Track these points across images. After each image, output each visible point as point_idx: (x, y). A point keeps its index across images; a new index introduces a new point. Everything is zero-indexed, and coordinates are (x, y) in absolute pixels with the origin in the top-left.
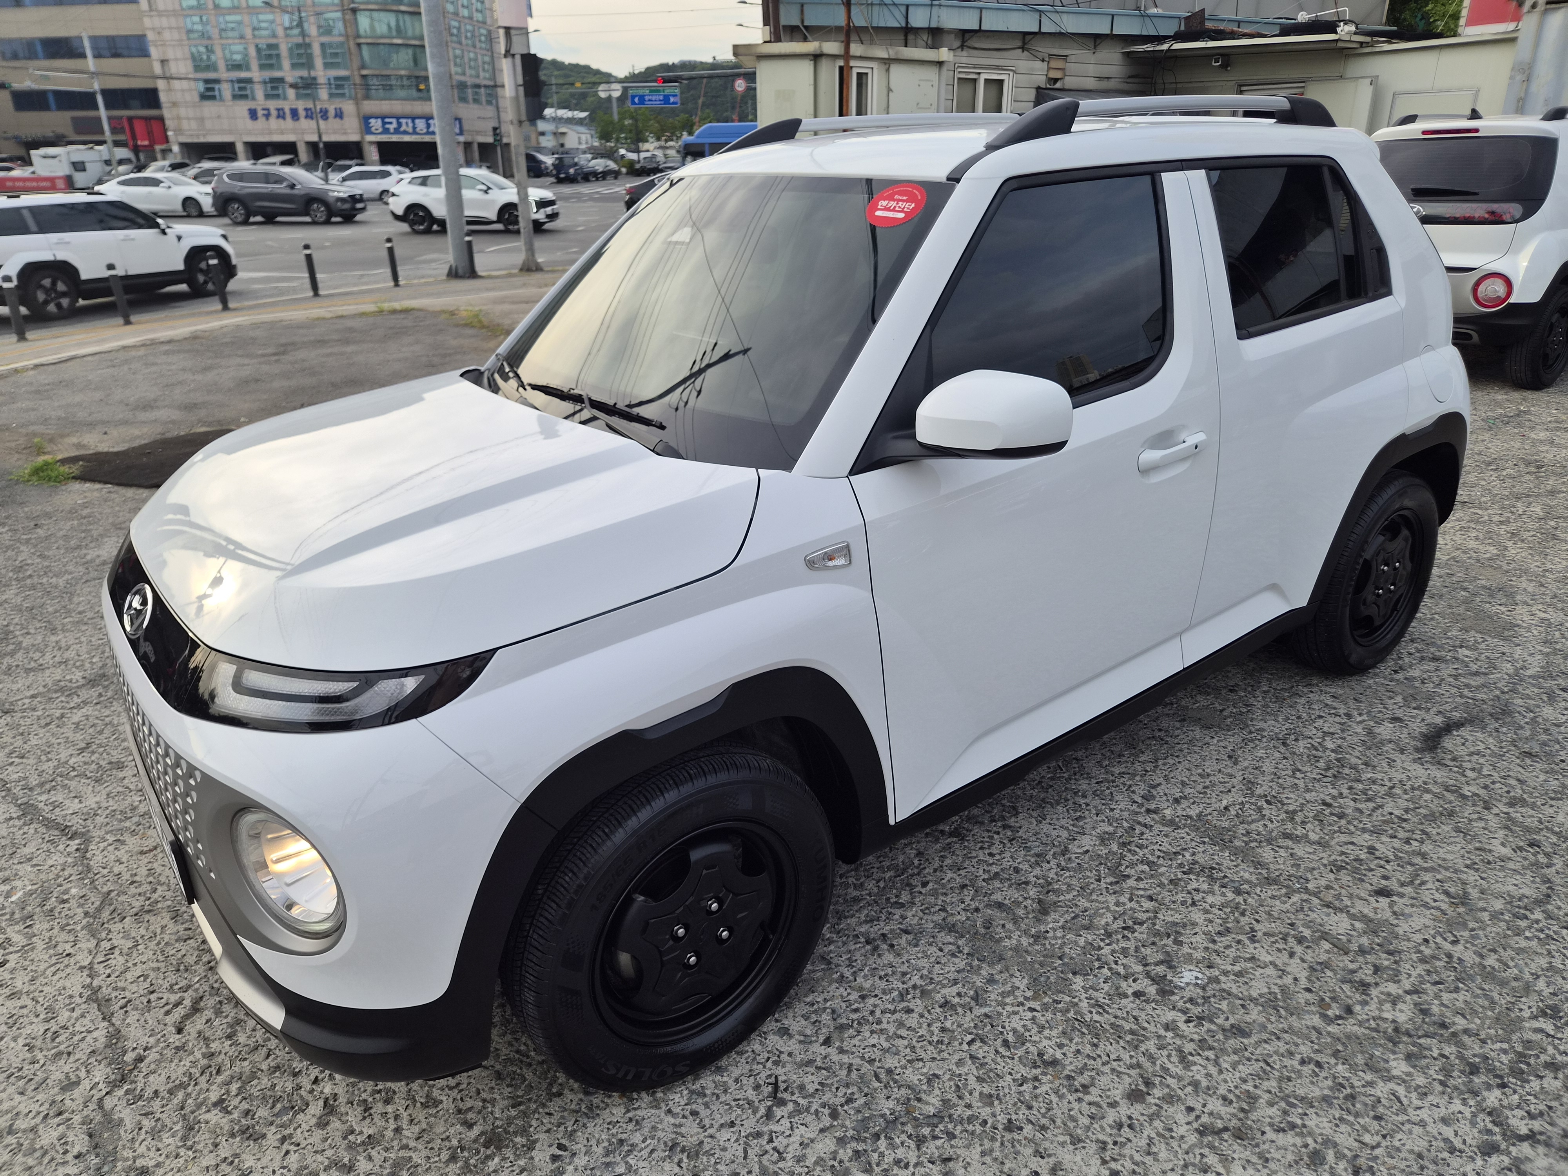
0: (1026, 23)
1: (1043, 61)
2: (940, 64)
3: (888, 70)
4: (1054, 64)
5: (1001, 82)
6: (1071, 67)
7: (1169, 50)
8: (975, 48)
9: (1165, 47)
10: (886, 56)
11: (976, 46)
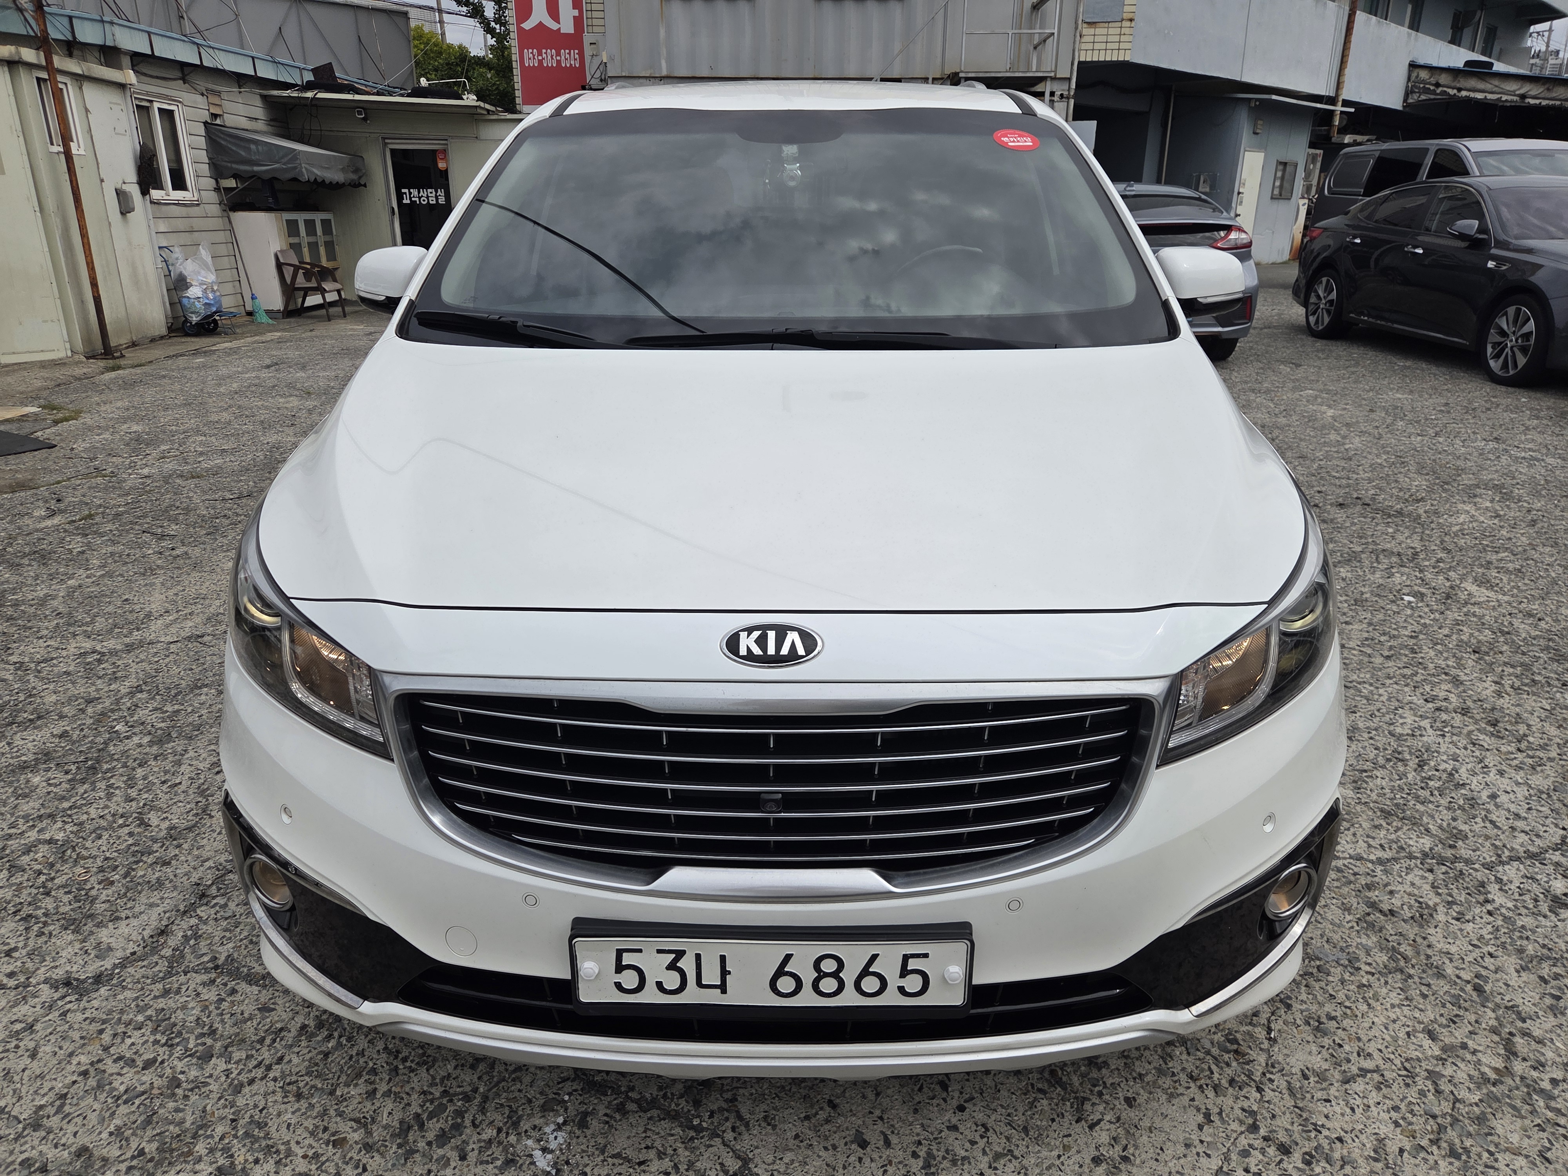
0: (186, 54)
1: (203, 95)
2: (122, 86)
3: (81, 88)
4: (214, 99)
5: (171, 112)
6: (228, 106)
7: (314, 98)
8: (145, 75)
9: (309, 95)
10: (80, 72)
11: (144, 71)
